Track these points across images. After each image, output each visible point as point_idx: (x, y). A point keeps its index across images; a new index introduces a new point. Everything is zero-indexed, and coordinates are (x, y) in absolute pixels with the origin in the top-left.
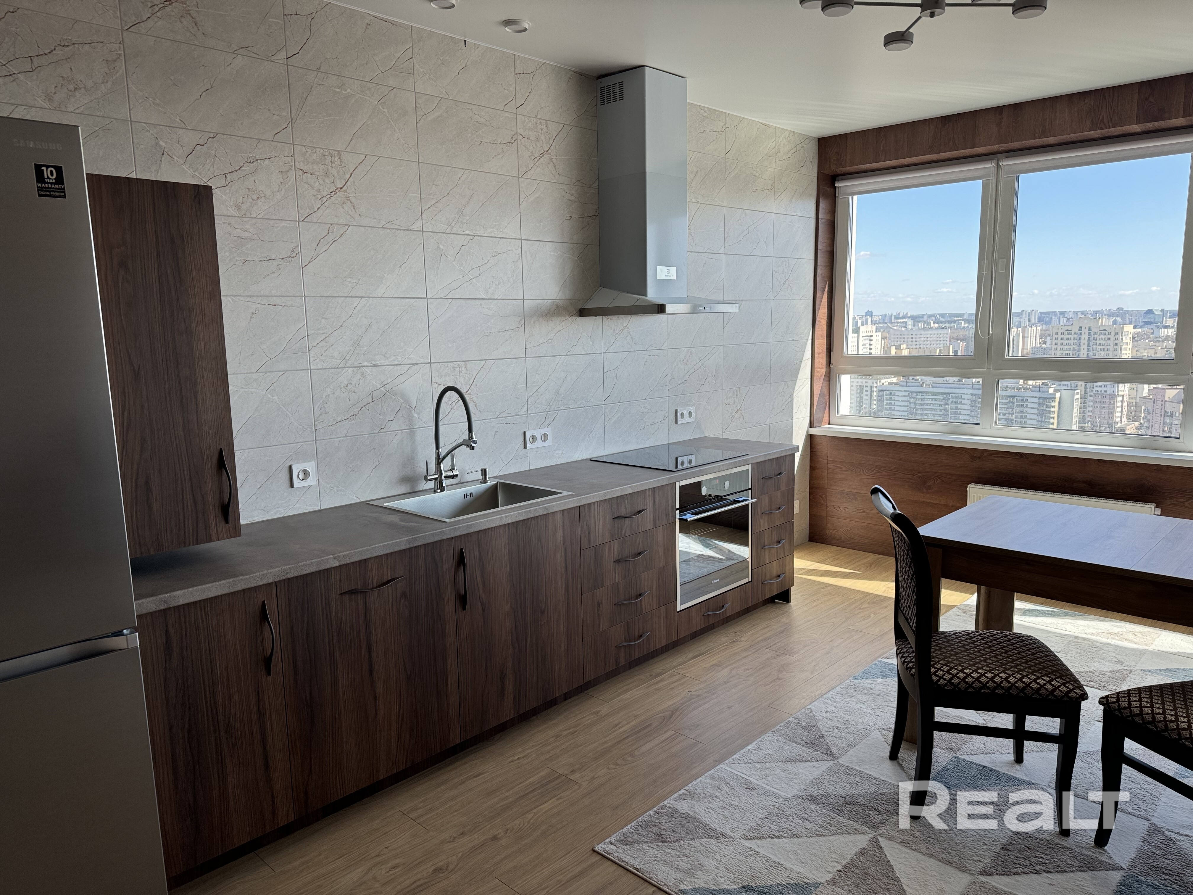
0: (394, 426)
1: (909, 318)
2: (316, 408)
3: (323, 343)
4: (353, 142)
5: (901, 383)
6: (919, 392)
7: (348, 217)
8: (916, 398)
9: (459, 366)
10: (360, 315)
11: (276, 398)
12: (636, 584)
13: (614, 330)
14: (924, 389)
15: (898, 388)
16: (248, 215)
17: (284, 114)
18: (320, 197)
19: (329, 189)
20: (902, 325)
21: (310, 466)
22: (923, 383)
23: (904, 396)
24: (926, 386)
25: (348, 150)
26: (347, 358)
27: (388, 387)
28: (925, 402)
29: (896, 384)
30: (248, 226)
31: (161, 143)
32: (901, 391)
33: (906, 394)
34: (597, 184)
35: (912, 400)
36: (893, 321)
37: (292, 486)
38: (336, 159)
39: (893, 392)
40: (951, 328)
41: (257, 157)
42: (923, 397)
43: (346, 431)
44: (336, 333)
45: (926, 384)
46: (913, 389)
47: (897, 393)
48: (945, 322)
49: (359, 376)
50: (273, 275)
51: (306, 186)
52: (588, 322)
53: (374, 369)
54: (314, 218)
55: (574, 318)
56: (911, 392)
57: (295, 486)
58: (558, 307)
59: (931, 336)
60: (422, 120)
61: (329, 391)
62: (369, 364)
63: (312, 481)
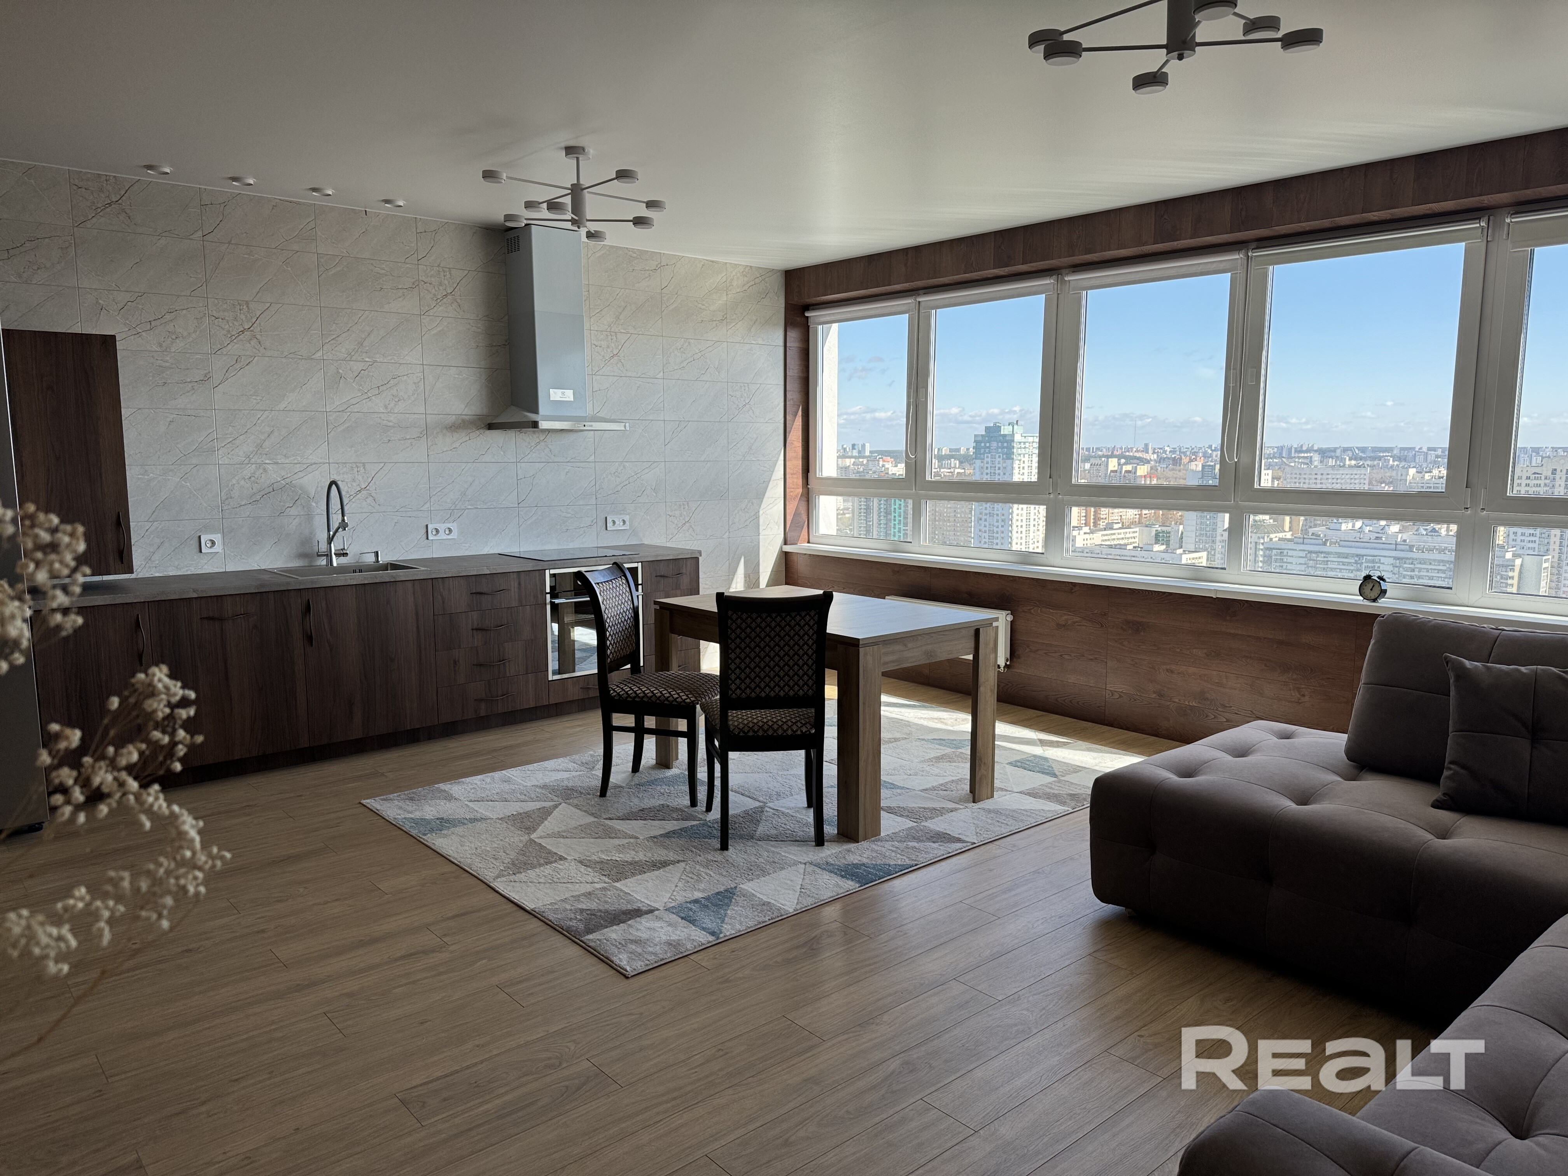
0: (293, 511)
1: (1316, 451)
2: (223, 494)
3: (230, 445)
4: (260, 294)
5: (1295, 539)
6: (1322, 553)
7: (254, 350)
8: (1317, 561)
9: (357, 467)
10: (263, 424)
11: (188, 484)
12: (499, 650)
13: (529, 443)
14: (1328, 548)
15: (1291, 545)
16: (168, 350)
17: (200, 276)
18: (229, 336)
19: (238, 329)
20: (1306, 461)
21: (217, 538)
22: (1326, 540)
23: (1301, 557)
24: (1331, 544)
25: (255, 300)
26: (251, 457)
27: (288, 480)
28: (1330, 566)
29: (1289, 540)
30: (168, 358)
31: (100, 301)
32: (1296, 550)
33: (1303, 554)
34: (507, 317)
35: (1311, 563)
36: (1293, 455)
37: (201, 551)
38: (245, 307)
39: (1285, 552)
40: (1372, 467)
41: (177, 308)
42: (1326, 559)
43: (248, 513)
44: (241, 437)
45: (1331, 542)
46: (1311, 548)
47: (1290, 553)
48: (1365, 459)
49: (261, 471)
50: (188, 394)
51: (218, 328)
52: (497, 436)
53: (275, 466)
54: (224, 351)
55: (482, 431)
56: (1311, 552)
57: (203, 551)
58: (463, 421)
59: (1343, 476)
60: (324, 275)
61: (234, 481)
62: (271, 462)
63: (218, 548)
